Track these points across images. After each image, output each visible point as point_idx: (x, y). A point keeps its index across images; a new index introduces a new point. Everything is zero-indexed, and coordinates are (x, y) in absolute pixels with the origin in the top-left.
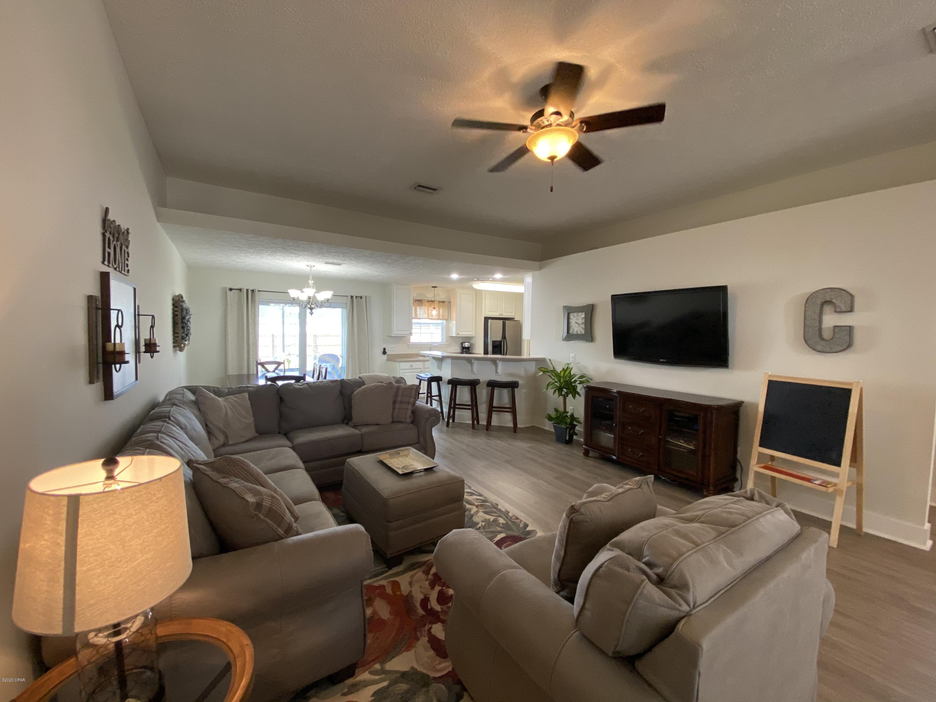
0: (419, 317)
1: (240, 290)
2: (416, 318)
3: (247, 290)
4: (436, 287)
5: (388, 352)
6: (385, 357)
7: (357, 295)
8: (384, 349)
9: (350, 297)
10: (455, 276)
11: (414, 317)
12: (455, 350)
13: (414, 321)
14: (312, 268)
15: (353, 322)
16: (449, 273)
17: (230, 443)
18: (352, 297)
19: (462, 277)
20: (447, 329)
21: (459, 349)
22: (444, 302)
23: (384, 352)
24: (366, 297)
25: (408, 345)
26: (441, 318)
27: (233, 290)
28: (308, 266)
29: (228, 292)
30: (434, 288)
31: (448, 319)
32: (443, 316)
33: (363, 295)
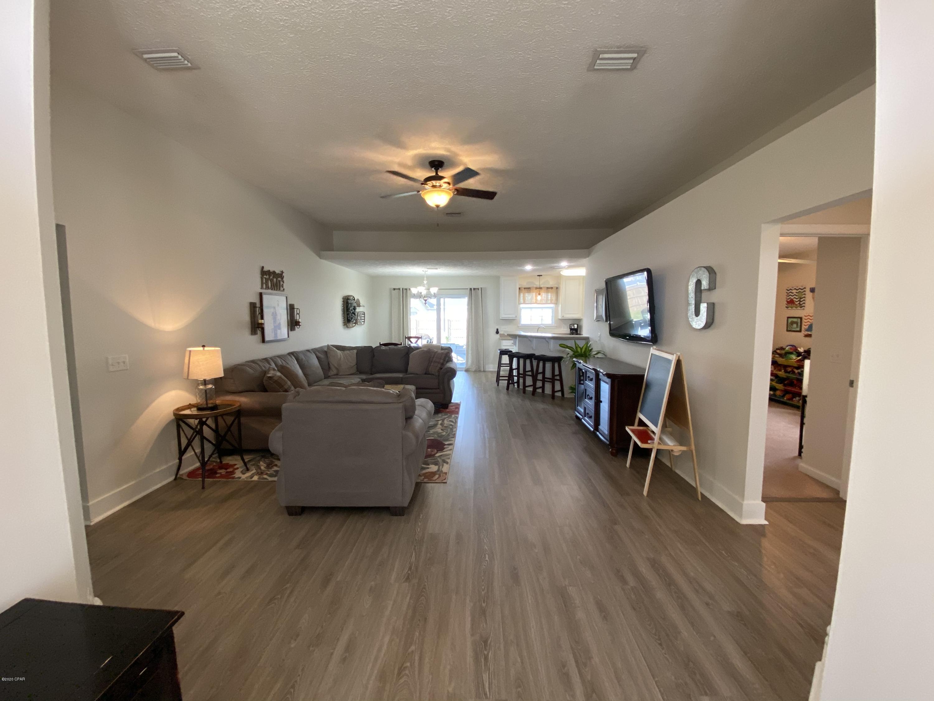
0: (527, 302)
1: (399, 289)
2: (524, 303)
3: (403, 289)
4: (542, 275)
5: (500, 332)
6: (498, 336)
7: (475, 287)
8: (497, 330)
9: (469, 290)
10: (529, 267)
11: (522, 302)
12: (564, 331)
13: (522, 306)
14: (426, 273)
15: (472, 307)
16: (522, 265)
17: (340, 374)
18: (471, 289)
19: (535, 268)
20: (555, 312)
21: (568, 331)
22: (552, 288)
23: (497, 332)
24: (481, 288)
25: (518, 326)
26: (549, 302)
27: (395, 290)
28: (423, 271)
29: (393, 291)
30: (539, 277)
31: (557, 302)
32: (551, 300)
33: (479, 287)
